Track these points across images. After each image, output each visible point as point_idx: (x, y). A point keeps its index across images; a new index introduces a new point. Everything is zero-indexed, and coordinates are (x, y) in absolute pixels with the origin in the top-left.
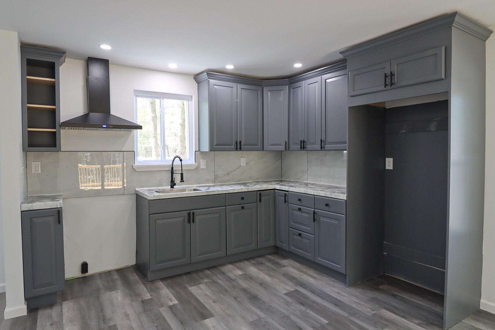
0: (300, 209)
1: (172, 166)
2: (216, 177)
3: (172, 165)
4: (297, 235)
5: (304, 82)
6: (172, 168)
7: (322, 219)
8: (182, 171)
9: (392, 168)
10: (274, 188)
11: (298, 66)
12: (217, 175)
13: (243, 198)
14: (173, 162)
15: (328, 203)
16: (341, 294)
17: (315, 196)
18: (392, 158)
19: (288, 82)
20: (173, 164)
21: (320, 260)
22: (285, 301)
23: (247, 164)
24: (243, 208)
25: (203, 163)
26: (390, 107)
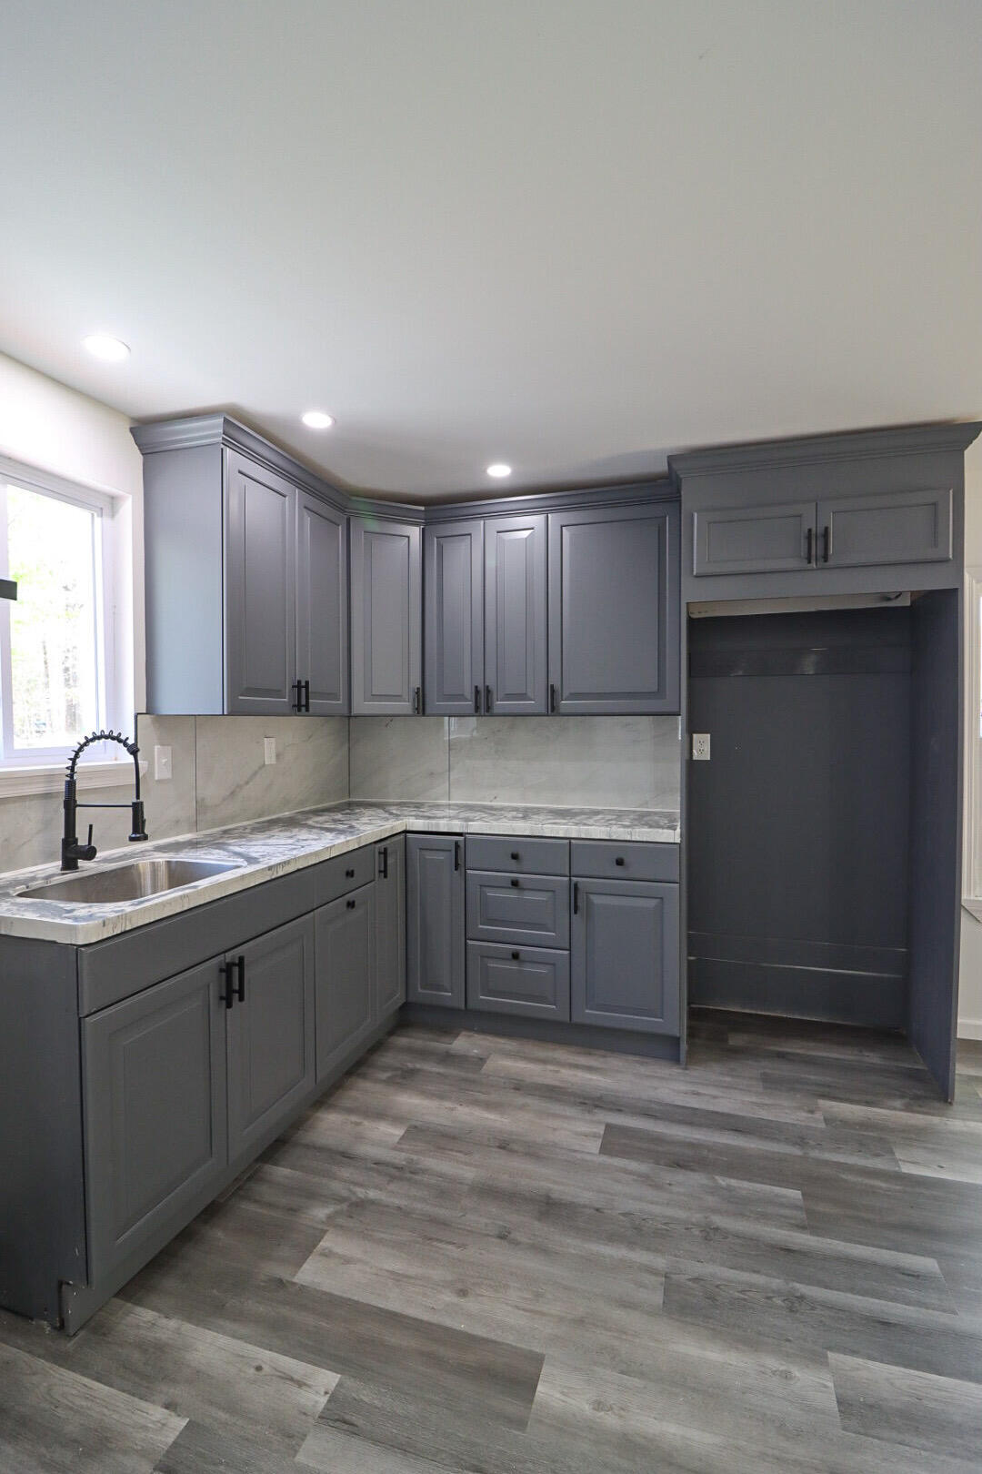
0: (515, 884)
1: (71, 776)
2: (201, 807)
3: (69, 772)
4: (508, 959)
5: (482, 522)
6: (71, 785)
7: (596, 900)
8: (138, 797)
9: (708, 758)
10: (404, 829)
11: (499, 472)
12: (203, 799)
13: (350, 874)
14: (74, 761)
15: (620, 857)
16: (705, 1094)
17: (572, 841)
18: (707, 733)
19: (423, 516)
20: (72, 768)
21: (590, 1015)
22: (635, 1177)
23: (278, 756)
24: (351, 905)
25: (164, 761)
26: (703, 615)
